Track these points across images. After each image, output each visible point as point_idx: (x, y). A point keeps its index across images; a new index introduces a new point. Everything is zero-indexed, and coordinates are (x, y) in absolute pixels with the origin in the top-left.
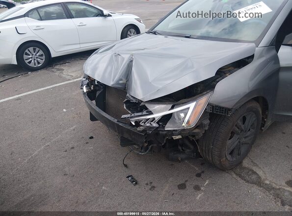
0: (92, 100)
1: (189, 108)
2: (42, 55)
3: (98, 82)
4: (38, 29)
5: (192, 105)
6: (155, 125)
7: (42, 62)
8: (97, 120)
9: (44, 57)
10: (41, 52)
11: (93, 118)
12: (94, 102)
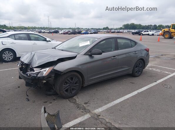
0: (21, 71)
1: (46, 70)
2: (12, 55)
3: (25, 63)
4: (13, 43)
5: (47, 69)
6: (35, 75)
7: (11, 59)
8: (22, 79)
9: (13, 56)
10: (12, 54)
11: (20, 78)
12: (22, 72)
